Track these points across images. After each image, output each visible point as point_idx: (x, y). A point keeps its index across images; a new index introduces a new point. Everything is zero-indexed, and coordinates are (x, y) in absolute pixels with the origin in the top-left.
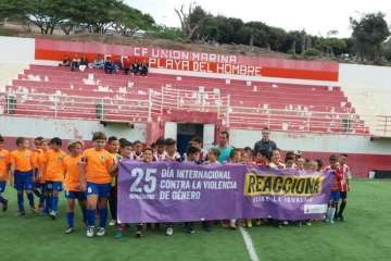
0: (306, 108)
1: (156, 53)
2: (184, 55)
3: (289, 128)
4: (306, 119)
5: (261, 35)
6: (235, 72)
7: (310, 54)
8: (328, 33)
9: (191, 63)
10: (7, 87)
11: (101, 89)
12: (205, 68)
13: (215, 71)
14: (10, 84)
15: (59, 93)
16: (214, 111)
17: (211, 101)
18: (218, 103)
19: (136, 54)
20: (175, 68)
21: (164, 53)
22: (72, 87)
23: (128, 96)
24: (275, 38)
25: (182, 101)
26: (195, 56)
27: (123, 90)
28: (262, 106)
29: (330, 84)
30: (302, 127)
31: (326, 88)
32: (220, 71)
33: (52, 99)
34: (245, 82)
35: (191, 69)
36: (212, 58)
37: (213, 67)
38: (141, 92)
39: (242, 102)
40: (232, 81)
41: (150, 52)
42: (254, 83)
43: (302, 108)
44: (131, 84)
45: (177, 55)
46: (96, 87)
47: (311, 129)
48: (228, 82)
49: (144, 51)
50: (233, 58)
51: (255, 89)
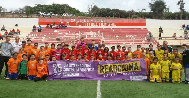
0: (133, 36)
1: (78, 21)
2: (88, 21)
3: (126, 44)
4: (133, 40)
5: (117, 13)
6: (106, 25)
7: (135, 17)
8: (142, 10)
9: (90, 23)
10: (29, 34)
11: (59, 34)
12: (95, 25)
13: (99, 25)
14: (30, 33)
15: (45, 35)
16: (98, 39)
17: (97, 36)
18: (99, 36)
19: (71, 21)
20: (85, 25)
21: (81, 20)
22: (50, 33)
23: (68, 35)
24: (122, 14)
25: (87, 36)
26: (92, 21)
27: (67, 34)
28: (116, 36)
29: (142, 27)
30: (131, 43)
31: (140, 29)
32: (101, 25)
33: (42, 37)
34: (110, 29)
35: (90, 25)
36: (98, 21)
37: (98, 24)
38: (73, 34)
39: (108, 36)
40: (105, 28)
41: (76, 20)
42: (113, 29)
43: (131, 36)
44: (69, 32)
45: (85, 21)
46: (58, 33)
47: (134, 44)
48: (104, 29)
49: (74, 20)
50: (105, 21)
51: (113, 31)
